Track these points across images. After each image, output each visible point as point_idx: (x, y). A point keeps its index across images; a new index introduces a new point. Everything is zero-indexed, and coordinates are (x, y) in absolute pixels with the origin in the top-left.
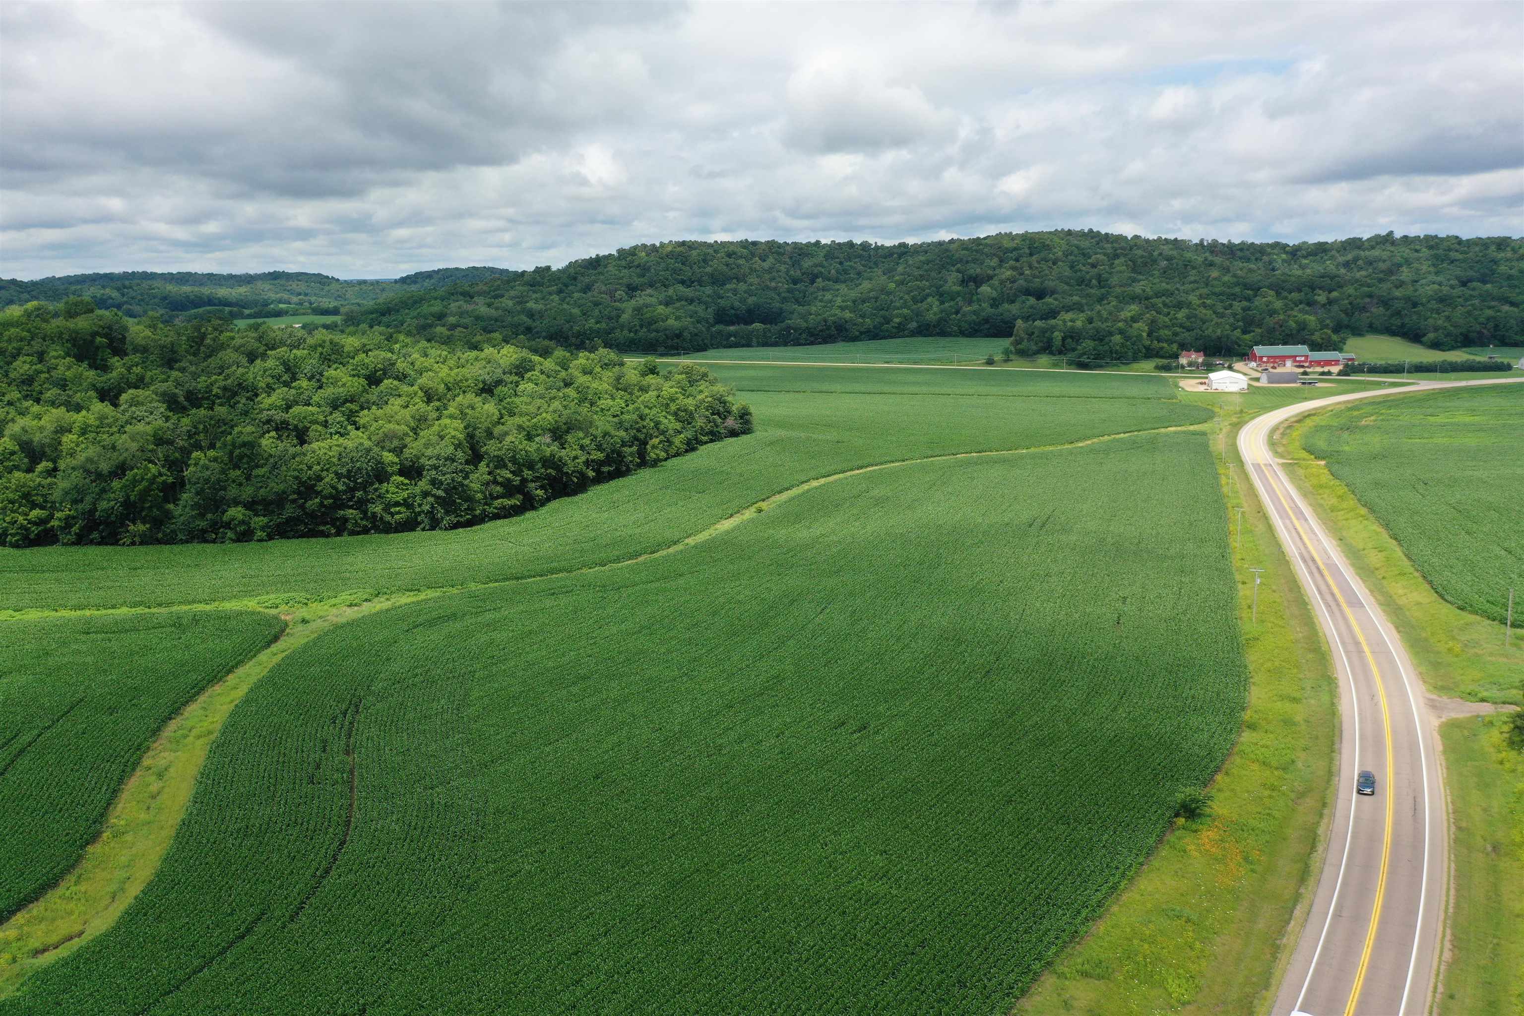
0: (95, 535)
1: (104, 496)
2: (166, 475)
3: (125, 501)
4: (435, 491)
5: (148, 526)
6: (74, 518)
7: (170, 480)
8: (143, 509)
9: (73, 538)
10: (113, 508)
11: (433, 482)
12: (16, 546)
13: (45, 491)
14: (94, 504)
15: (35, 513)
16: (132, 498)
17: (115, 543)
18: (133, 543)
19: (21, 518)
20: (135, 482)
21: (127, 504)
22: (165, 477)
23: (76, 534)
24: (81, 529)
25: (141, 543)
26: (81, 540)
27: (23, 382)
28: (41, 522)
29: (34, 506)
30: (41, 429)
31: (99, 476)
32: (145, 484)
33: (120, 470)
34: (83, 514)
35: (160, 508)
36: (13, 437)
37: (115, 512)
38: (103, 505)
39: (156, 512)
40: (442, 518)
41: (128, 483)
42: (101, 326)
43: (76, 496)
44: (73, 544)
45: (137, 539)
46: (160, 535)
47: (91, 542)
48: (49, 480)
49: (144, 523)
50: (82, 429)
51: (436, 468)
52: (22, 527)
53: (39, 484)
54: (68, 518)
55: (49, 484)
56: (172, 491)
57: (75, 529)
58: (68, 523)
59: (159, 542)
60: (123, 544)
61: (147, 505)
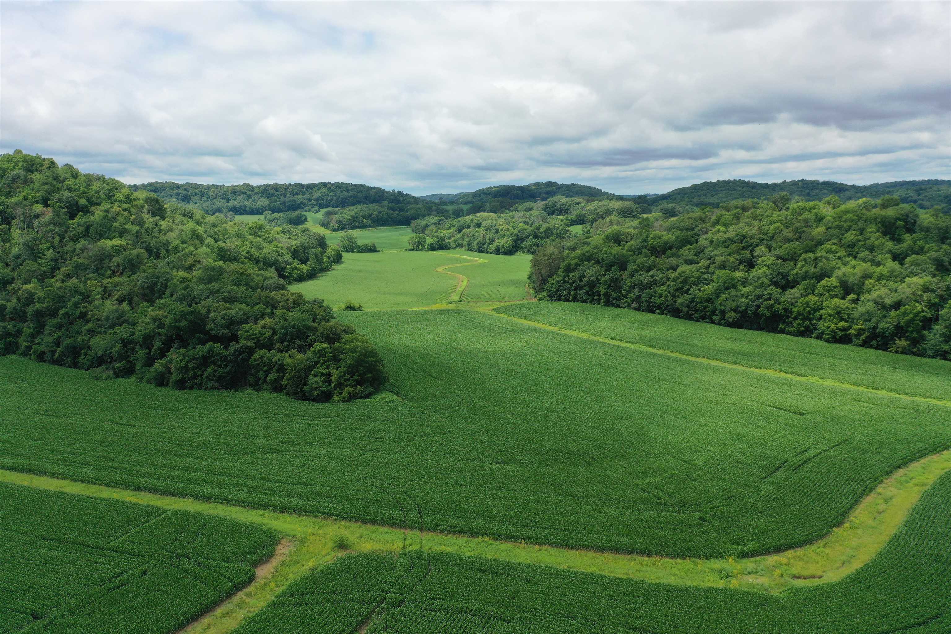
0: (874, 343)
1: (884, 320)
2: (926, 312)
3: (897, 325)
5: (908, 342)
6: (863, 330)
7: (929, 315)
8: (907, 331)
9: (860, 342)
10: (888, 328)
12: (827, 341)
13: (849, 312)
14: (877, 324)
15: (842, 324)
16: (902, 324)
17: (886, 349)
18: (897, 352)
19: (833, 325)
20: (905, 314)
21: (898, 327)
22: (925, 314)
23: (863, 340)
24: (866, 338)
25: (902, 353)
26: (865, 344)
27: (848, 246)
28: (844, 329)
29: (842, 319)
30: (854, 275)
31: (884, 307)
32: (911, 315)
33: (897, 305)
34: (868, 328)
35: (918, 332)
36: (837, 278)
37: (889, 331)
38: (882, 325)
39: (915, 335)
41: (900, 314)
42: (902, 214)
43: (867, 317)
44: (860, 346)
45: (900, 350)
46: (915, 350)
47: (871, 347)
48: (853, 306)
49: (906, 340)
50: (878, 277)
52: (833, 331)
53: (847, 308)
54: (860, 329)
55: (853, 308)
56: (928, 323)
57: (863, 337)
58: (860, 332)
59: (914, 354)
60: (891, 351)
61: (910, 329)
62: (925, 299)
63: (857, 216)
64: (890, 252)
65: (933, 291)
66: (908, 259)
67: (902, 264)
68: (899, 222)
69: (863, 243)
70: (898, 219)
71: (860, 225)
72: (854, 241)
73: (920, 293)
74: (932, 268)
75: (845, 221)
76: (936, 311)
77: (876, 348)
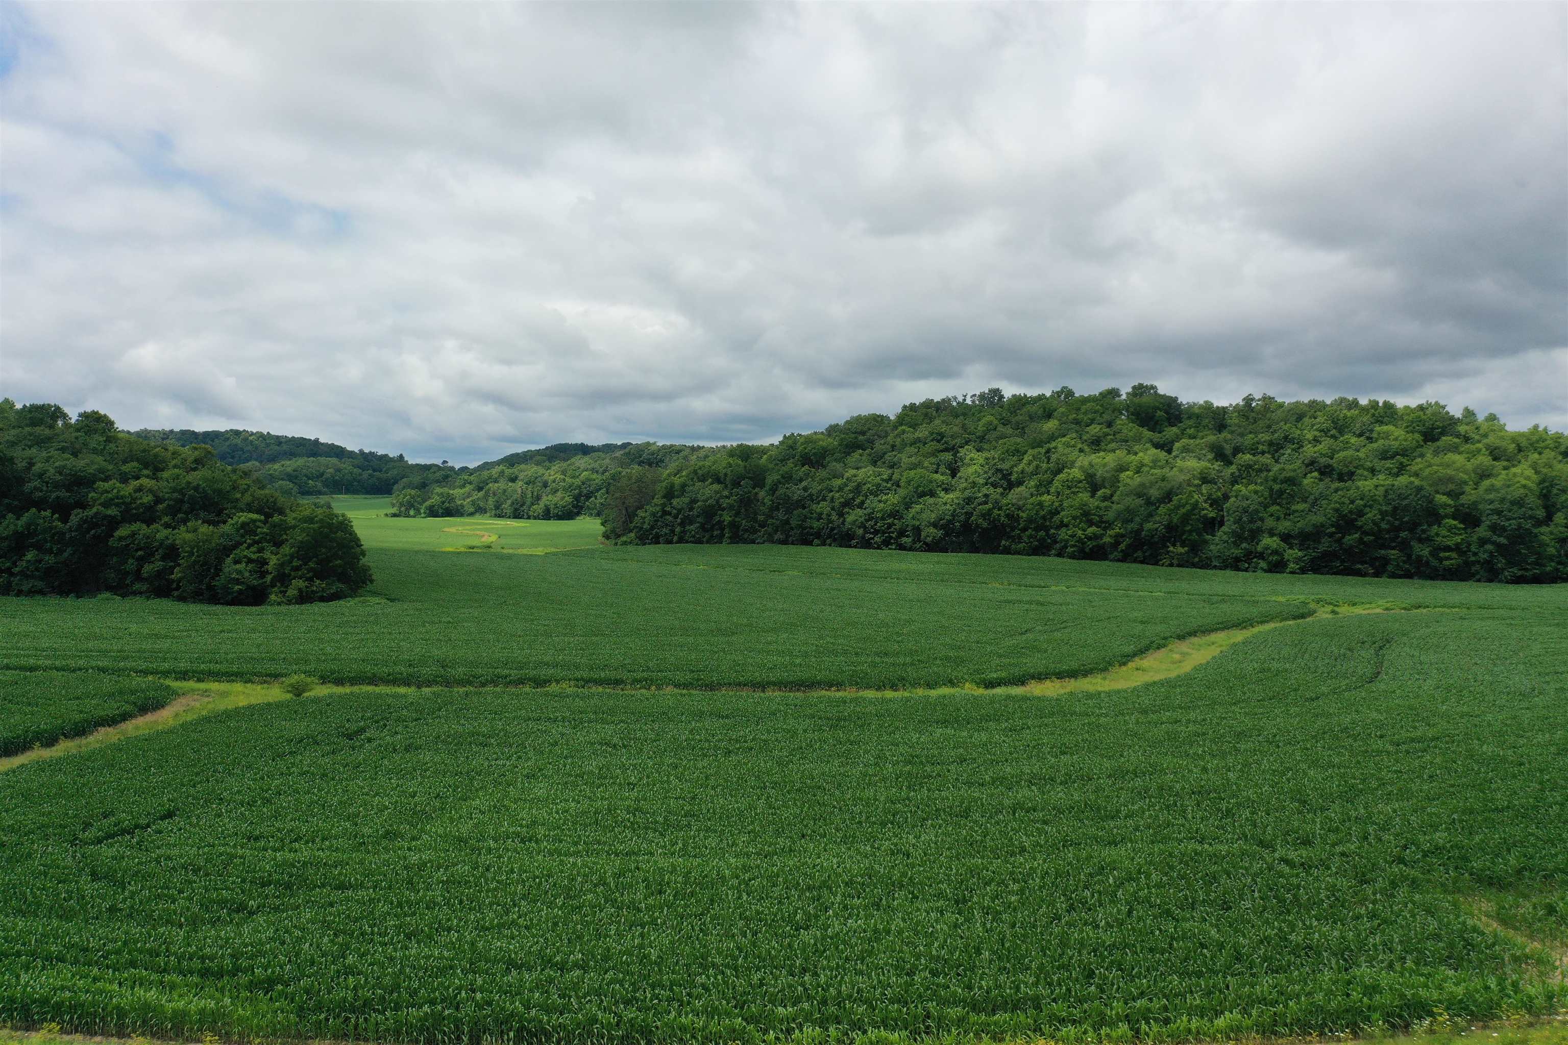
0: (1139, 554)
1: (1150, 519)
2: (1207, 509)
3: (1169, 524)
4: (1495, 538)
5: (1186, 549)
6: (1123, 536)
7: (1212, 515)
8: (1184, 532)
9: (1120, 555)
10: (1156, 529)
11: (1494, 528)
12: (1072, 557)
13: (1101, 513)
14: (1141, 525)
15: (1092, 530)
16: (1175, 520)
17: (1156, 563)
18: (1171, 565)
19: (1080, 532)
20: (1178, 508)
21: (1170, 528)
22: (1205, 511)
23: (1122, 551)
24: (1129, 546)
25: (1179, 566)
26: (1125, 557)
28: (1095, 537)
29: (1091, 523)
30: (1105, 465)
31: (1149, 502)
32: (1188, 507)
33: (1167, 496)
34: (1131, 532)
35: (1200, 534)
36: (1081, 468)
37: (1158, 534)
38: (1148, 526)
39: (1194, 536)
40: (1503, 569)
41: (1172, 507)
42: (1162, 403)
43: (1128, 516)
44: (1119, 560)
45: (1175, 562)
46: (1197, 560)
47: (1135, 561)
48: (1106, 503)
49: (1183, 546)
50: (1137, 467)
51: (1499, 513)
52: (1080, 540)
53: (1097, 507)
54: (1117, 536)
55: (1106, 507)
56: (1212, 525)
57: (1122, 546)
58: (1118, 539)
59: (1194, 565)
60: (1163, 565)
61: (1188, 528)
62: (1204, 491)
63: (1102, 406)
64: (1151, 441)
65: (1212, 482)
66: (1177, 445)
67: (1169, 451)
68: (1159, 413)
69: (1112, 437)
70: (1156, 408)
71: (1106, 417)
72: (1101, 434)
73: (1197, 482)
74: (1210, 456)
75: (1085, 413)
76: (1219, 511)
77: (1142, 562)
